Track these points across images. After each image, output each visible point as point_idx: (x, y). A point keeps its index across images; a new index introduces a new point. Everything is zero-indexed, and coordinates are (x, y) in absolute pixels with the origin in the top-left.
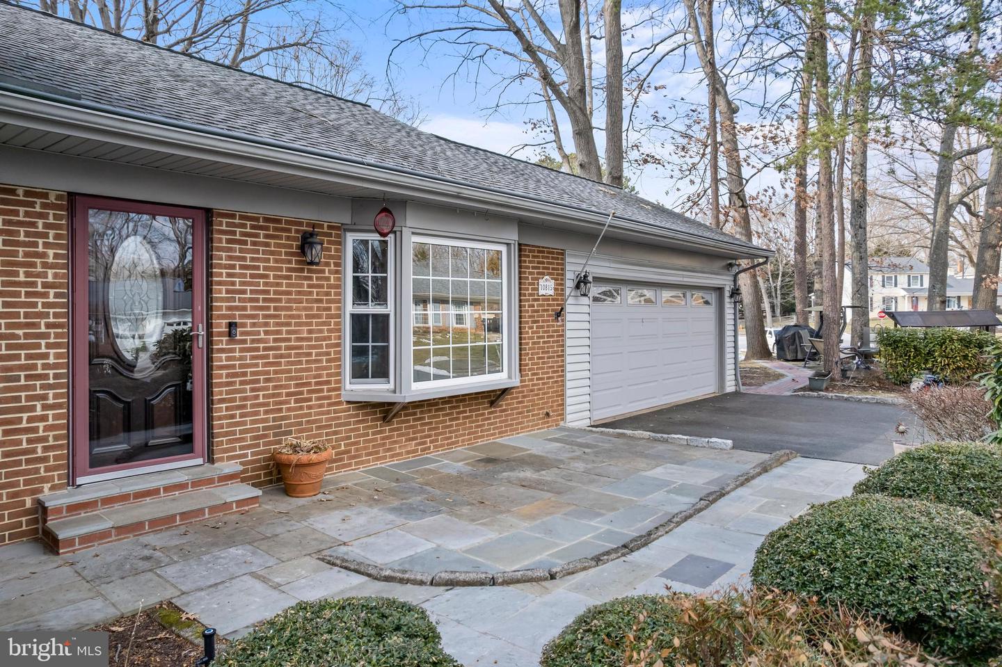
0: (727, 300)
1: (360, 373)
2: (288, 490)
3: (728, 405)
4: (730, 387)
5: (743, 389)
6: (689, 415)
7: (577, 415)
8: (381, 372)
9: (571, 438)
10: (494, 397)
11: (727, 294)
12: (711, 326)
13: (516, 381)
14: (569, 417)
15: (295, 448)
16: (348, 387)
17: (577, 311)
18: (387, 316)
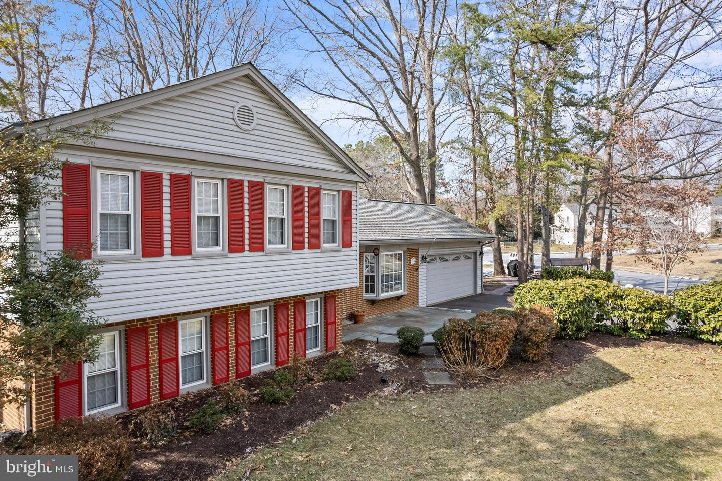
0: (478, 256)
1: (366, 292)
2: (356, 322)
3: (477, 299)
4: (479, 291)
5: (485, 292)
6: (461, 303)
7: (423, 302)
8: (372, 291)
9: (422, 310)
10: (398, 298)
11: (478, 254)
12: (471, 267)
13: (406, 293)
14: (420, 304)
15: (358, 312)
16: (364, 295)
17: (423, 268)
18: (374, 276)
